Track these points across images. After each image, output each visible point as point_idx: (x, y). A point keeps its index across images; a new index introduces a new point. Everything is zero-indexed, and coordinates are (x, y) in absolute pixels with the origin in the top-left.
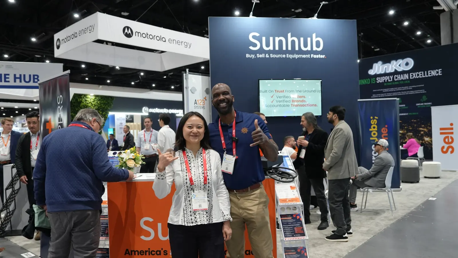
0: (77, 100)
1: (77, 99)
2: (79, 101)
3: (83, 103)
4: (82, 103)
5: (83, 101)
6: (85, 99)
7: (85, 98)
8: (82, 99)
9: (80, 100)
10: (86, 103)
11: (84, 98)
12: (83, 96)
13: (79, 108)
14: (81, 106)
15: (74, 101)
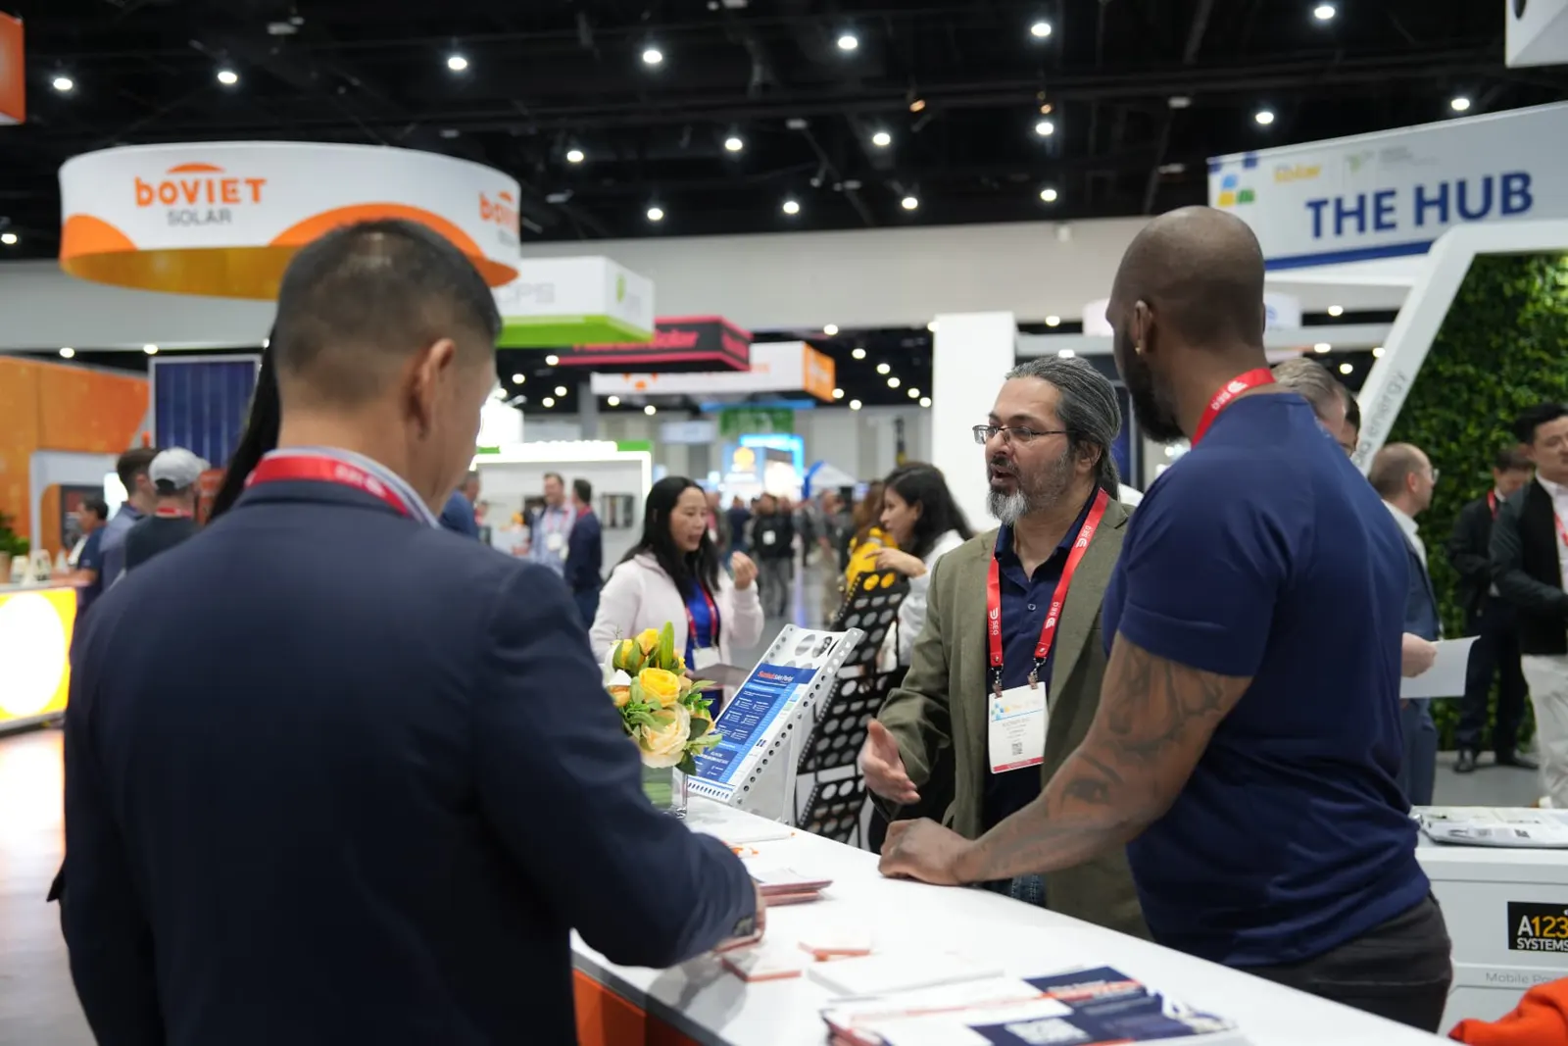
0: (1496, 290)
1: (1501, 286)
2: (1508, 291)
3: (1535, 301)
4: (1530, 307)
5: (1534, 294)
6: (1554, 279)
7: (1550, 271)
8: (1531, 283)
9: (1514, 288)
10: (1555, 299)
11: (1542, 272)
12: (1533, 265)
13: (1513, 334)
14: (1520, 321)
15: (1481, 295)
